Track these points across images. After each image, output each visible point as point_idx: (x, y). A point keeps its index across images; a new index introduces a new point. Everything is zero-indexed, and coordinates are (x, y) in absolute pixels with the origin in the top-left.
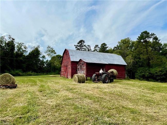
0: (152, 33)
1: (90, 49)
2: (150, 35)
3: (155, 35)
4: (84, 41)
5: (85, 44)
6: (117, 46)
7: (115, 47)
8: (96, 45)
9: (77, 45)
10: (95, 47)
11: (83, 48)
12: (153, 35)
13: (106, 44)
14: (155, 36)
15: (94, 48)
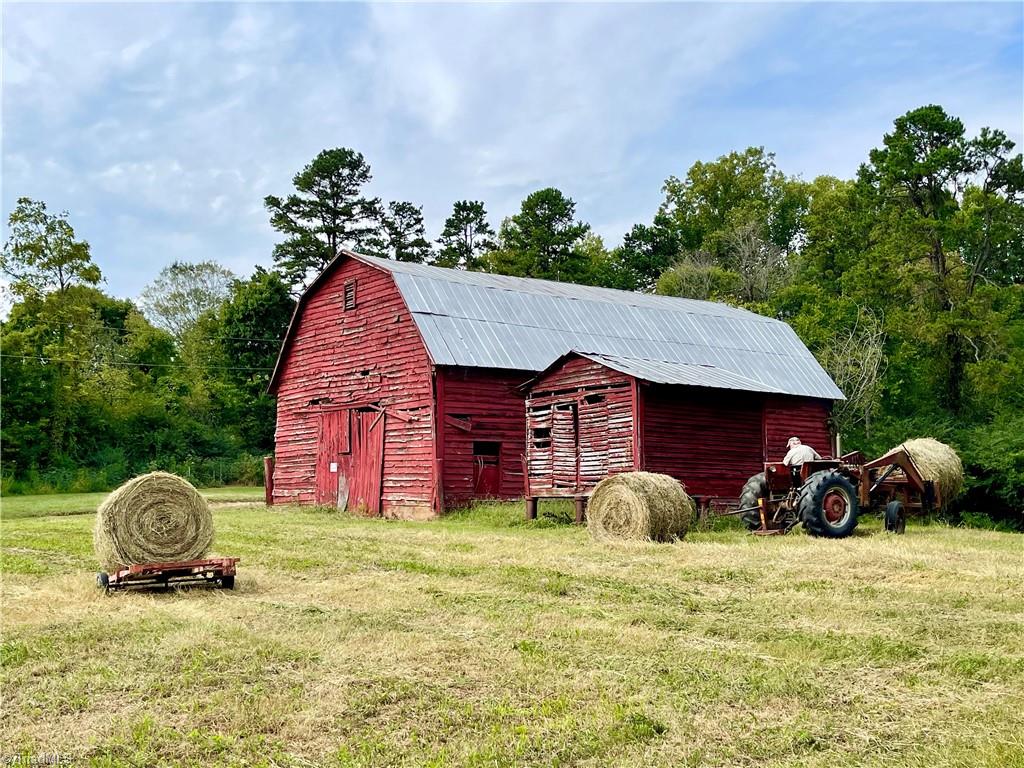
0: (985, 132)
1: (419, 243)
2: (976, 143)
3: (1010, 146)
4: (355, 164)
5: (365, 192)
6: (658, 221)
7: (640, 234)
8: (460, 207)
9: (295, 201)
10: (449, 223)
11: (349, 227)
12: (992, 142)
13: (565, 196)
14: (1010, 156)
15: (447, 234)
